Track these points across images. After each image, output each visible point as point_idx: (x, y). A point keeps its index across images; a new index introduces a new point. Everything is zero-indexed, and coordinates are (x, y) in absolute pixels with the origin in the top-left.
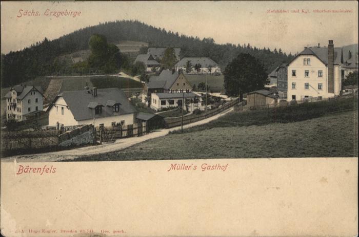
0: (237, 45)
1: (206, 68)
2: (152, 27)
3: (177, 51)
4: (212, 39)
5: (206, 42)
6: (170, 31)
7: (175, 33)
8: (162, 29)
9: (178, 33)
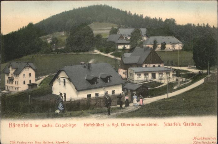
0: (197, 25)
1: (171, 45)
2: (119, 10)
3: (144, 31)
4: (174, 20)
5: (168, 22)
6: (135, 13)
7: (139, 15)
8: (128, 12)
9: (142, 15)
